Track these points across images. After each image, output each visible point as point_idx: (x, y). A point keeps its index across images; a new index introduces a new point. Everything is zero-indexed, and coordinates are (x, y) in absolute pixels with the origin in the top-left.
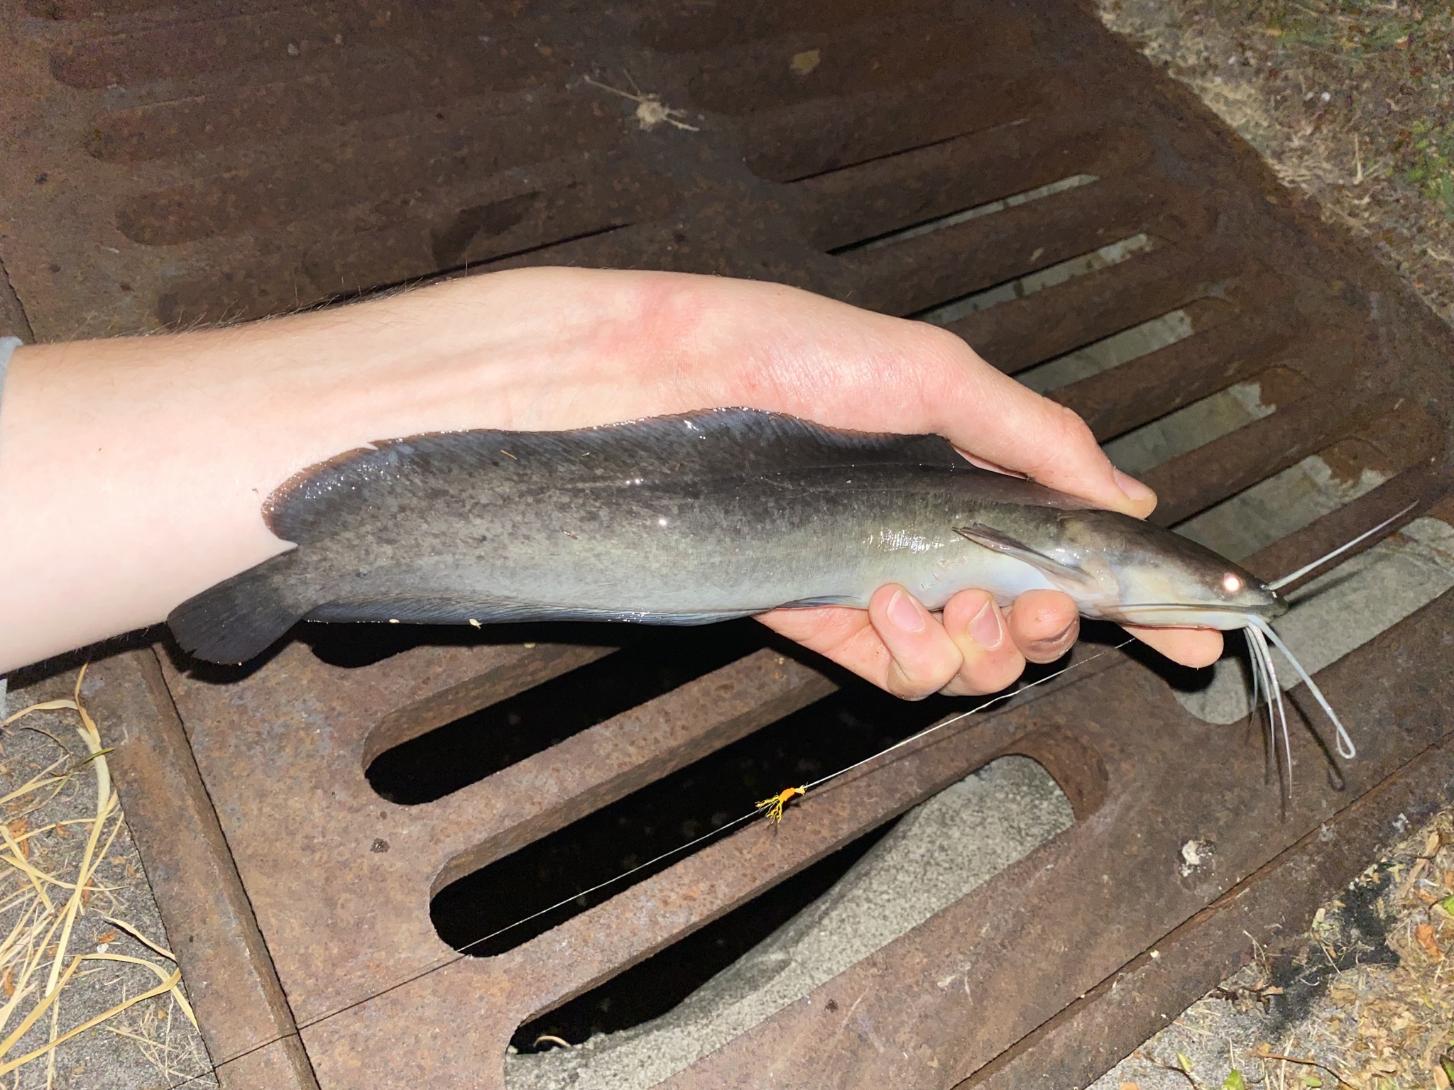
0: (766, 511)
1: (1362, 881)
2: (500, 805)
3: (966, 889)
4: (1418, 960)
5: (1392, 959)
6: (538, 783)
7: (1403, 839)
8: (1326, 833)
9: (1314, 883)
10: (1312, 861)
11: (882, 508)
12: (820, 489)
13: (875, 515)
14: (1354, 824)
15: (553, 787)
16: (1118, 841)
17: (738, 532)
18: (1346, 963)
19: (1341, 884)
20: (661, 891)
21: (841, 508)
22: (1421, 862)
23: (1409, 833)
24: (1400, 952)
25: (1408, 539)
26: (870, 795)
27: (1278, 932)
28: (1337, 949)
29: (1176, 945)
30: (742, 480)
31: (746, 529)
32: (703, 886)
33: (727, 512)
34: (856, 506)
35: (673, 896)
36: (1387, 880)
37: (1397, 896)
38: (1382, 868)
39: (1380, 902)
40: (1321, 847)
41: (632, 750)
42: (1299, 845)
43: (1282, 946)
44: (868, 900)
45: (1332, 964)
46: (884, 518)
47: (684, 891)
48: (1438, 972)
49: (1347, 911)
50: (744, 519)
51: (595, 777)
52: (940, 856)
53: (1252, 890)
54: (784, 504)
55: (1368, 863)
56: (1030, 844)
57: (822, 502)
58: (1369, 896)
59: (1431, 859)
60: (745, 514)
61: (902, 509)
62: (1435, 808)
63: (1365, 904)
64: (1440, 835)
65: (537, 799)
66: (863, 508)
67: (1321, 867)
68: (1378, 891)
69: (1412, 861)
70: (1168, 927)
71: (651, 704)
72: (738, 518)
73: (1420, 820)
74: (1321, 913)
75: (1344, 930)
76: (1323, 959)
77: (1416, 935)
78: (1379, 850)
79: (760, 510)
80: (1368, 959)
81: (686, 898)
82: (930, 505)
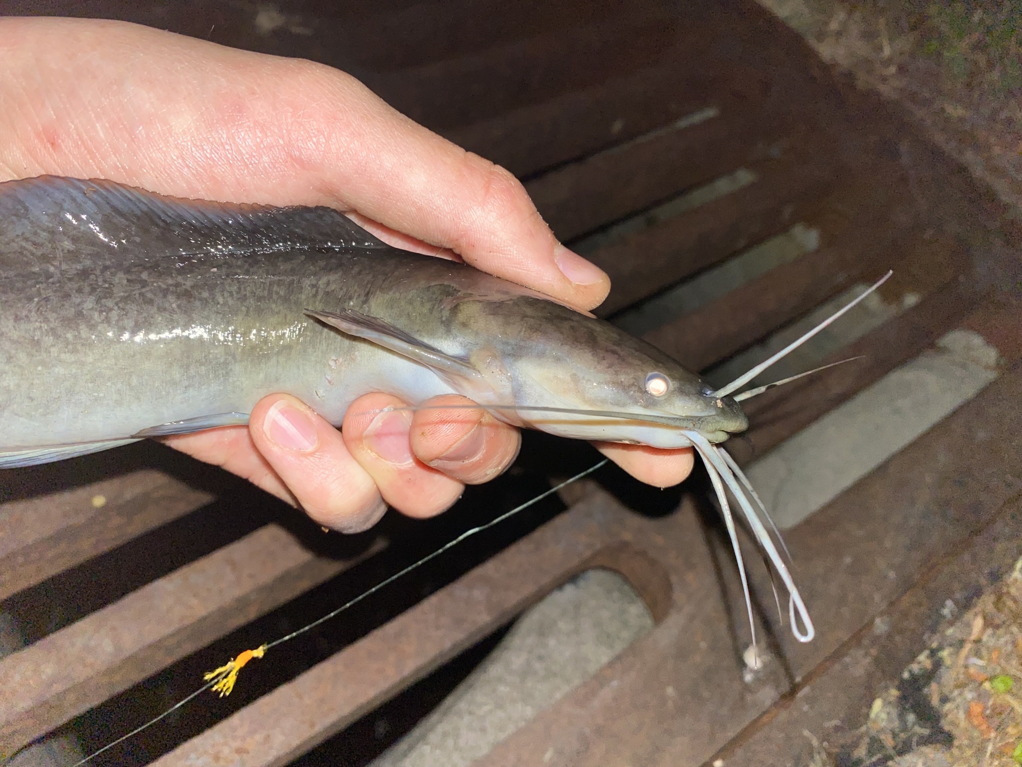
0: (80, 314)
1: (915, 668)
2: (48, 670)
3: (558, 695)
4: (971, 738)
5: (946, 739)
6: (93, 643)
7: (951, 624)
8: (881, 626)
9: (870, 675)
10: (866, 654)
11: (260, 299)
12: (170, 281)
13: (248, 308)
14: (905, 615)
15: (108, 646)
16: (682, 652)
17: (36, 343)
18: (904, 749)
19: (895, 675)
20: (213, 746)
21: (198, 303)
22: (968, 647)
23: (956, 618)
24: (955, 732)
25: (943, 350)
26: (438, 628)
27: (837, 729)
28: (895, 736)
29: (739, 752)
30: (49, 276)
31: (49, 340)
32: (259, 737)
33: (17, 319)
34: (221, 300)
35: (226, 751)
36: (938, 664)
37: (948, 677)
38: (933, 653)
39: (934, 686)
40: (875, 640)
41: (194, 602)
42: (856, 639)
43: (842, 741)
44: (470, 713)
45: (892, 752)
46: (259, 311)
47: (236, 744)
48: (990, 748)
49: (903, 698)
50: (45, 327)
51: (153, 632)
52: (538, 666)
53: (813, 689)
54: (110, 303)
55: (921, 651)
56: (619, 647)
57: (171, 298)
58: (922, 682)
59: (978, 641)
60: (46, 320)
61: (286, 300)
62: (978, 592)
63: (919, 689)
64: (984, 618)
65: (90, 659)
66: (231, 302)
67: (877, 660)
68: (930, 675)
69: (961, 643)
70: (731, 734)
71: (219, 556)
72: (35, 326)
73: (965, 605)
74: (878, 704)
75: (901, 716)
76: (883, 747)
77: (968, 713)
78: (930, 638)
79: (71, 312)
80: (925, 741)
81: (239, 751)
82: (321, 293)
